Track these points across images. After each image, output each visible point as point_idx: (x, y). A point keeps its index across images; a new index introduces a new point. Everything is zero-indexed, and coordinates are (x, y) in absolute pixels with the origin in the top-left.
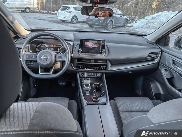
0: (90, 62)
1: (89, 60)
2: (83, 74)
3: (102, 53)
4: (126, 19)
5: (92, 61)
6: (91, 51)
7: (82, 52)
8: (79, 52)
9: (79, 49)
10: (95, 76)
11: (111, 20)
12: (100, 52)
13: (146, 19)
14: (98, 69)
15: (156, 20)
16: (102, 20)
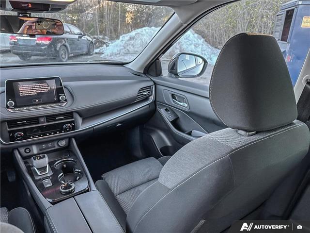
1: (35, 120)
2: (28, 151)
3: (59, 101)
4: (89, 41)
5: (42, 120)
6: (35, 101)
7: (15, 107)
8: (8, 107)
10: (55, 147)
11: (62, 44)
12: (56, 99)
13: (122, 41)
14: (58, 133)
15: (137, 41)
16: (44, 45)
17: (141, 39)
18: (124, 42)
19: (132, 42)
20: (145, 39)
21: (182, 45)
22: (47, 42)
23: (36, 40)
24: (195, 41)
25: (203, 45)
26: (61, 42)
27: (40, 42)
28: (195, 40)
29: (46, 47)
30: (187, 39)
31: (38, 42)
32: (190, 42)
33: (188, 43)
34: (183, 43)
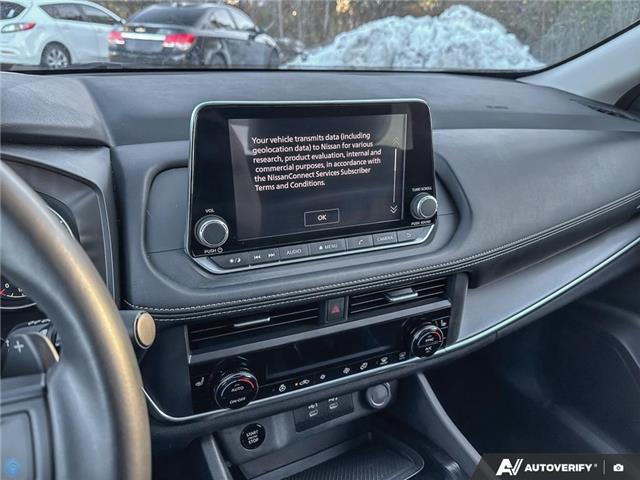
0: (316, 324)
1: (310, 310)
2: (253, 437)
3: (407, 220)
5: (335, 308)
6: (312, 219)
7: (232, 246)
8: (197, 248)
9: (197, 216)
10: (351, 410)
11: (216, 51)
12: (394, 210)
13: (339, 47)
14: (384, 360)
15: (374, 47)
16: (179, 52)
17: (384, 44)
18: (343, 50)
19: (363, 49)
20: (392, 44)
21: (480, 59)
22: (186, 46)
23: (162, 42)
24: (509, 50)
25: (528, 60)
26: (213, 47)
27: (172, 45)
28: (512, 48)
29: (183, 56)
30: (491, 44)
31: (166, 45)
32: (499, 53)
33: (494, 55)
34: (483, 53)
